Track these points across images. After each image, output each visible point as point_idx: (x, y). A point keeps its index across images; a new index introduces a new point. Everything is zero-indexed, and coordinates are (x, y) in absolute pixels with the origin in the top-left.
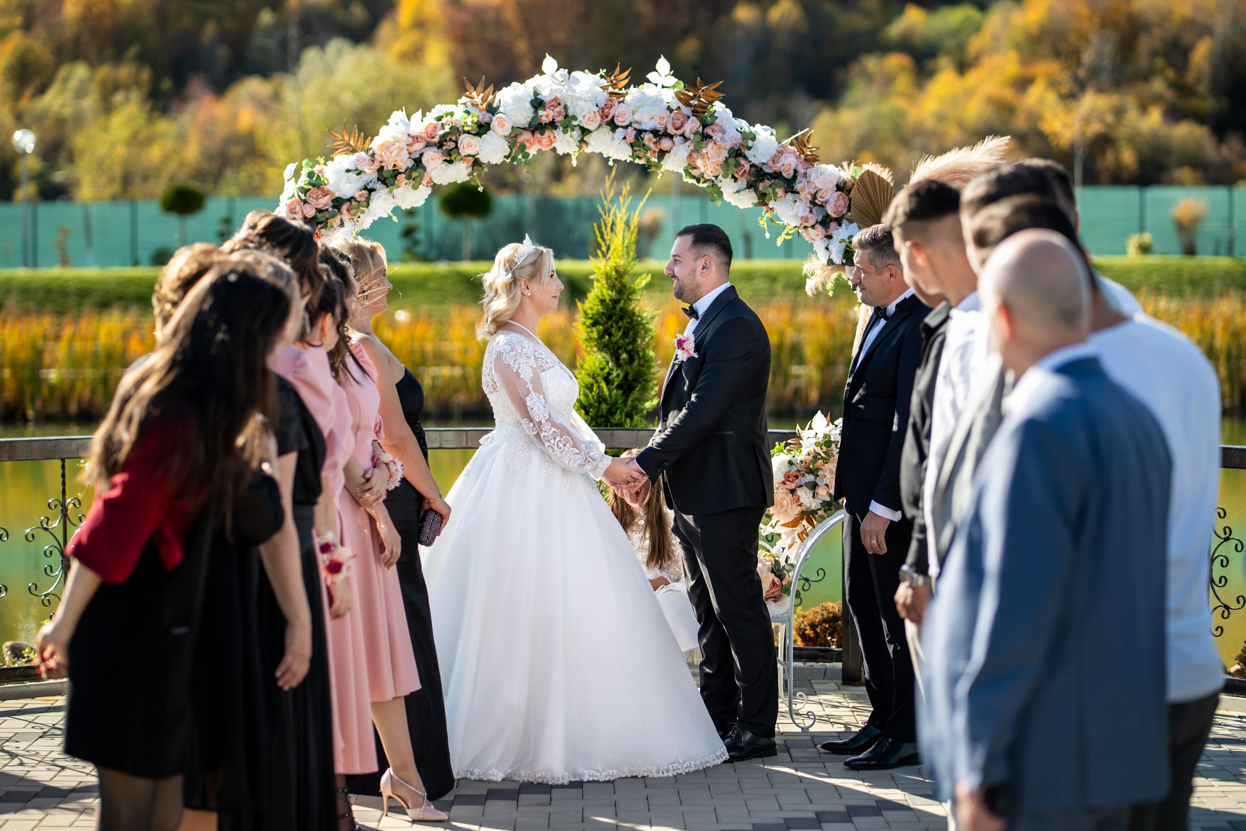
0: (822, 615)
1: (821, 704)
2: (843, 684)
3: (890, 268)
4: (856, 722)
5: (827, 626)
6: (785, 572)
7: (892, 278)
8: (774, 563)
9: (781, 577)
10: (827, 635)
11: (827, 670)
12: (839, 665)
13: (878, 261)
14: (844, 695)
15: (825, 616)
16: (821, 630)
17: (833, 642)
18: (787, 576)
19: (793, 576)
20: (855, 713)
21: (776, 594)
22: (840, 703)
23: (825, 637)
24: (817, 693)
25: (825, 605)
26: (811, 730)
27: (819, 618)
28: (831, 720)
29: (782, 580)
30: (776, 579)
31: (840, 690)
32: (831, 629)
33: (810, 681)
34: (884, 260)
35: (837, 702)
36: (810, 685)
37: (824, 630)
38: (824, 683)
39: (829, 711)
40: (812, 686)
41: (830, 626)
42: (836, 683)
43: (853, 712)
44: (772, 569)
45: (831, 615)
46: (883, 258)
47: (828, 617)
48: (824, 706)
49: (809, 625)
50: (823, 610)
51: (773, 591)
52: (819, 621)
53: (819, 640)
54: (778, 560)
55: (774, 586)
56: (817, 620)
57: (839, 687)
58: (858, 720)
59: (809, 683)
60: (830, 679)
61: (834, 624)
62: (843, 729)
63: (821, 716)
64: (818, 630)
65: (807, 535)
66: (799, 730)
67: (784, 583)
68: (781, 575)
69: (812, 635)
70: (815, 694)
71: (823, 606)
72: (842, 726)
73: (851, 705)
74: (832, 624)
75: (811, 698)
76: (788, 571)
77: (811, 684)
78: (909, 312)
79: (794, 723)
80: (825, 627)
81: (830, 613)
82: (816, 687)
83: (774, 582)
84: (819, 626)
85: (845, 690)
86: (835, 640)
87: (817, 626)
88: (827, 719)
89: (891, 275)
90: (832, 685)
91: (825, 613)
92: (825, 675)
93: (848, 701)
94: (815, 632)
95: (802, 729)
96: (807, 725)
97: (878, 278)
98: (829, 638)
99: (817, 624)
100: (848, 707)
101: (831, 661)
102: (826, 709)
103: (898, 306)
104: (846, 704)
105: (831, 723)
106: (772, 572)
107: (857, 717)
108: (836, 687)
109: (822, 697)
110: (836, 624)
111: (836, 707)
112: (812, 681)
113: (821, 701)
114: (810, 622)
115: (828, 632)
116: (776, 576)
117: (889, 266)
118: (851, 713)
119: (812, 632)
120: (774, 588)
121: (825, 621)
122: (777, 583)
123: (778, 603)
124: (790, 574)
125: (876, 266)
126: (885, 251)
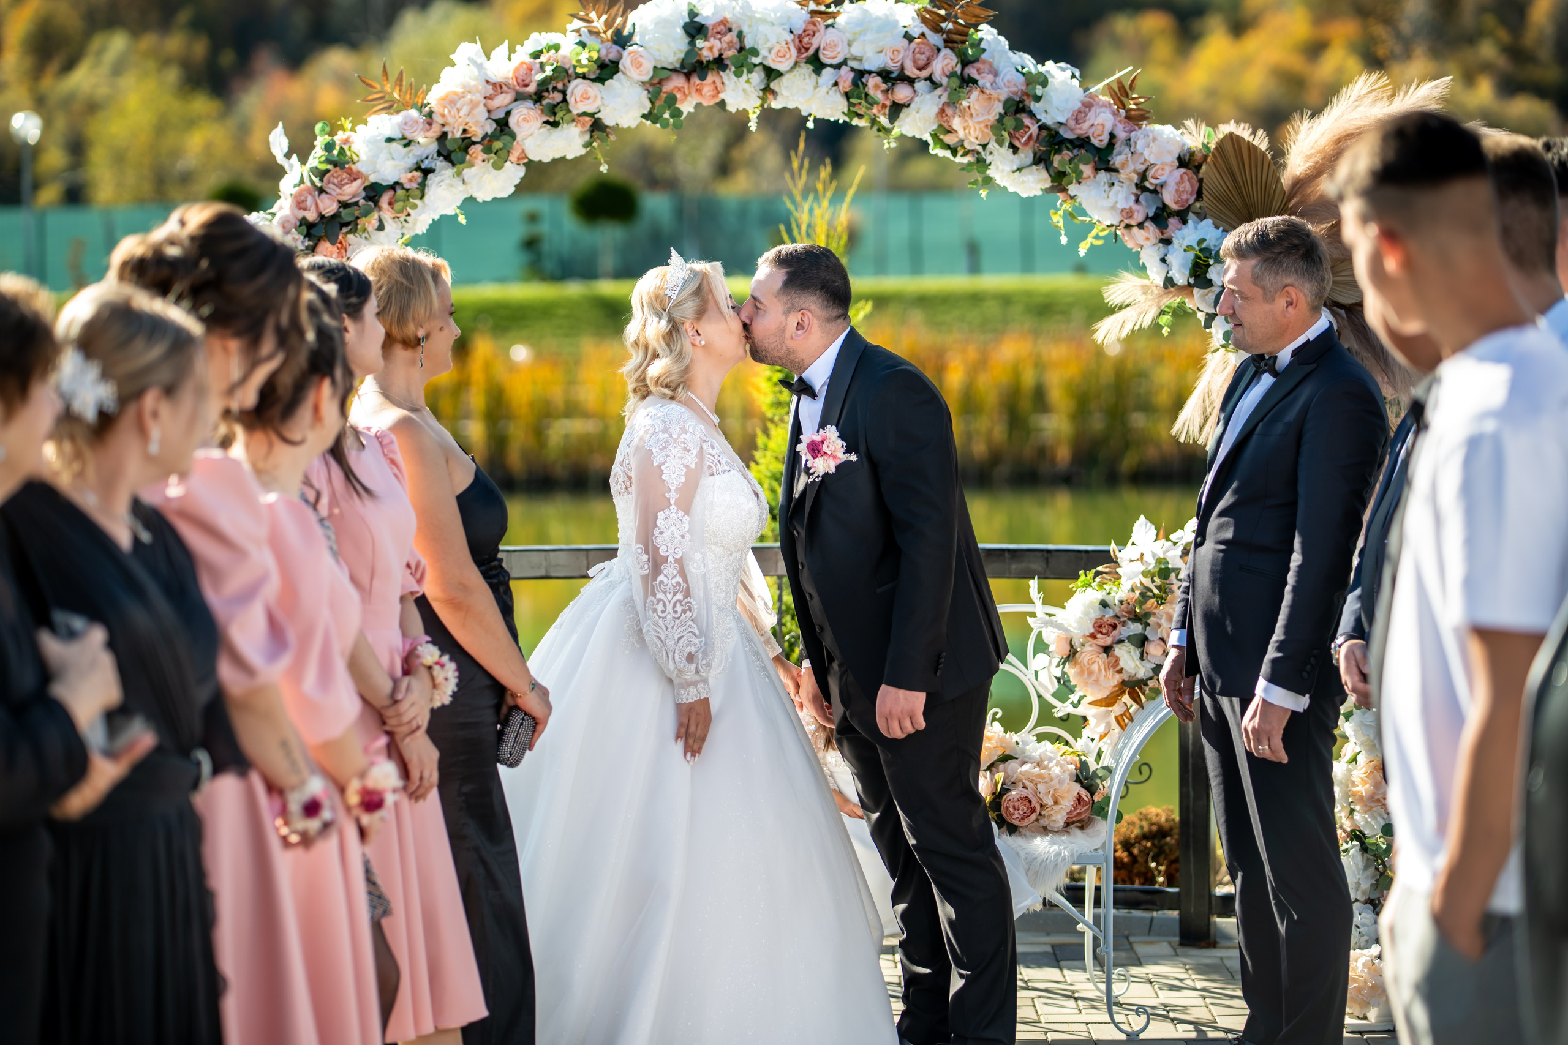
0: (1142, 827)
1: (1151, 983)
2: (1182, 944)
3: (1287, 292)
4: (1211, 1018)
5: (1149, 844)
6: (1098, 781)
7: (1290, 308)
8: (1079, 765)
9: (1091, 789)
10: (1150, 859)
11: (1155, 922)
12: (1175, 914)
13: (1268, 280)
14: (1185, 964)
15: (1146, 828)
16: (1140, 851)
17: (1160, 872)
18: (1101, 787)
19: (1111, 787)
20: (1208, 1001)
21: (1083, 816)
22: (1181, 980)
23: (1147, 862)
24: (1142, 960)
25: (1144, 811)
26: (1142, 1036)
27: (1136, 831)
28: (1172, 1015)
29: (1092, 794)
30: (1084, 793)
31: (1177, 955)
32: (1155, 850)
33: (1127, 938)
34: (1279, 278)
35: (1177, 979)
36: (1128, 947)
37: (1145, 852)
38: (1151, 943)
39: (1168, 997)
40: (1132, 949)
41: (1153, 844)
42: (1170, 943)
43: (1204, 998)
44: (1077, 775)
45: (1154, 828)
46: (1277, 273)
47: (1150, 831)
48: (1156, 987)
49: (1121, 843)
50: (1141, 820)
51: (1078, 811)
52: (1136, 837)
53: (1136, 866)
54: (1085, 761)
55: (1079, 803)
56: (1133, 836)
57: (1175, 950)
58: (1215, 1014)
59: (1125, 941)
60: (1159, 935)
61: (1159, 842)
62: (1193, 1035)
63: (1153, 1008)
64: (1135, 851)
65: (1132, 720)
66: (1123, 1037)
67: (1096, 798)
68: (1092, 785)
69: (1126, 860)
70: (1139, 964)
71: (1141, 813)
72: (1191, 1027)
73: (1199, 985)
74: (1156, 842)
75: (1134, 970)
76: (1102, 779)
77: (1131, 944)
78: (1314, 366)
79: (1113, 1021)
80: (1146, 847)
81: (1152, 824)
82: (1141, 949)
83: (1080, 796)
84: (1137, 845)
85: (1186, 956)
86: (1162, 868)
87: (1133, 845)
88: (1166, 1014)
89: (1290, 304)
90: (1164, 947)
91: (1145, 824)
92: (1151, 927)
93: (1194, 977)
94: (1131, 854)
95: (1128, 1035)
96: (1136, 1029)
97: (1267, 307)
98: (1153, 865)
99: (1132, 841)
100: (1195, 989)
101: (1162, 908)
102: (1160, 992)
103: (1295, 353)
104: (1189, 983)
105: (1173, 1020)
106: (1076, 781)
107: (1211, 1007)
108: (1173, 952)
109: (1151, 970)
110: (1163, 841)
111: (1179, 989)
112: (1132, 939)
113: (1151, 976)
114: (1122, 838)
115: (1151, 854)
116: (1083, 787)
117: (1287, 288)
118: (1200, 1002)
119: (1125, 854)
120: (1080, 807)
121: (1145, 837)
122: (1085, 798)
123: (1088, 831)
124: (1104, 783)
125: (1263, 288)
126: (1281, 262)
